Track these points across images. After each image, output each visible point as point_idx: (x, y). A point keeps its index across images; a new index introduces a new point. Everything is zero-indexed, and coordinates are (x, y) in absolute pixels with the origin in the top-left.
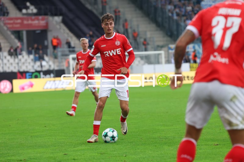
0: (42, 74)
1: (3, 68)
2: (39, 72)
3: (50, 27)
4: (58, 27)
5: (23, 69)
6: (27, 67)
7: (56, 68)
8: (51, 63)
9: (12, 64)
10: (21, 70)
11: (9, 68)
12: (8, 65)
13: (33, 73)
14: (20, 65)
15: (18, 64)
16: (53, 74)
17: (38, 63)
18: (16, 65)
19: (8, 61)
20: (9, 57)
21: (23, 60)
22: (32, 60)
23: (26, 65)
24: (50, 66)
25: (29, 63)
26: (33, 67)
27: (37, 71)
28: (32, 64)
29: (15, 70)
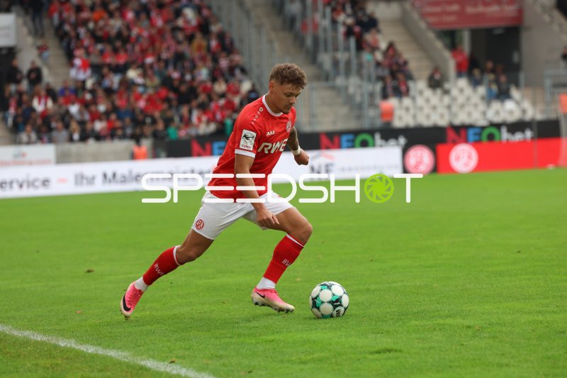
0: (504, 130)
1: (414, 117)
2: (498, 126)
3: (528, 20)
4: (547, 18)
5: (461, 118)
6: (469, 114)
7: (539, 117)
8: (527, 105)
9: (434, 108)
10: (457, 122)
11: (428, 117)
12: (426, 110)
13: (483, 128)
14: (454, 109)
15: (449, 107)
16: (532, 129)
17: (496, 105)
18: (445, 112)
19: (428, 101)
20: (428, 93)
21: (461, 99)
22: (483, 98)
23: (468, 109)
24: (524, 112)
25: (476, 106)
26: (484, 113)
27: (493, 125)
28: (482, 107)
29: (443, 122)
